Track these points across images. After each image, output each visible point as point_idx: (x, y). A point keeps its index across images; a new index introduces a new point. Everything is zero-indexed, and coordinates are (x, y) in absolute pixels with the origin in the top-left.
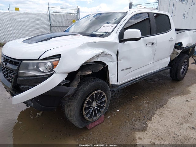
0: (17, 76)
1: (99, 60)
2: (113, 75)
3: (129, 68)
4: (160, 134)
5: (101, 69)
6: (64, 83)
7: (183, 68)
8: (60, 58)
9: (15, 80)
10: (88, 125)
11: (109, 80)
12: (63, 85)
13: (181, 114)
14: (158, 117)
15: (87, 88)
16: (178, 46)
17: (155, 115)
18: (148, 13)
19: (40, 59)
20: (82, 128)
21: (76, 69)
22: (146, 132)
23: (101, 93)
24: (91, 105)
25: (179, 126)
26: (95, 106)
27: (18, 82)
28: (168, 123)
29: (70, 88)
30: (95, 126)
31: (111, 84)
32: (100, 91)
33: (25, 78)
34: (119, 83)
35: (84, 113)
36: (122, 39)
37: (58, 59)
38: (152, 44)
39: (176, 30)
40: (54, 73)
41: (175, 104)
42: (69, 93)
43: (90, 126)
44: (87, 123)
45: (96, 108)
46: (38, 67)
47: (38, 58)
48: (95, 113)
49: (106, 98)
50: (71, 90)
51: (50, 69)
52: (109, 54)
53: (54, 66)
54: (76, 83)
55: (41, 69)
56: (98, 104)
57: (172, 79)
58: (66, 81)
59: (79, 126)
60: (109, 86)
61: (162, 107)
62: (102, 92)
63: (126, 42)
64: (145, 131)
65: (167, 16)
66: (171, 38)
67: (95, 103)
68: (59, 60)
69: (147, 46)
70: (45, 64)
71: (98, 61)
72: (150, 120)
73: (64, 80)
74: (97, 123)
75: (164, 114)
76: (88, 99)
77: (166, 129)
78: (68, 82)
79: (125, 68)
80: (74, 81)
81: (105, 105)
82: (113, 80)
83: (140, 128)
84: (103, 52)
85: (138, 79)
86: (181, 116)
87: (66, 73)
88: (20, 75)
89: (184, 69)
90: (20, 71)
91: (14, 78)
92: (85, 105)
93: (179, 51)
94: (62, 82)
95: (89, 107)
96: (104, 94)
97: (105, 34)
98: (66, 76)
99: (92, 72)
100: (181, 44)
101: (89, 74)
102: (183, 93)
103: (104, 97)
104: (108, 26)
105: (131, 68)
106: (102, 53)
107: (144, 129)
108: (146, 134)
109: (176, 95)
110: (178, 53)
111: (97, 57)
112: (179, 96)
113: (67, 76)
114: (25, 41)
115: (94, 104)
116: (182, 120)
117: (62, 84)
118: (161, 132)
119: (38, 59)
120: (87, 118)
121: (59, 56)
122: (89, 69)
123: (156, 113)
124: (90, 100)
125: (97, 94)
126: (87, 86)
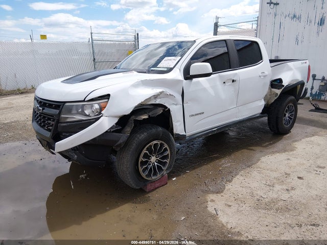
0: (58, 122)
1: (158, 101)
2: (178, 121)
3: (200, 114)
4: (240, 196)
5: (161, 112)
6: (115, 129)
7: (287, 115)
8: (109, 99)
9: (56, 127)
10: (146, 185)
11: (172, 129)
12: (113, 132)
13: (275, 175)
14: (242, 178)
15: (142, 136)
16: (276, 83)
17: (238, 176)
18: (225, 41)
19: (86, 100)
20: (137, 189)
21: (128, 112)
22: (222, 194)
23: (162, 145)
24: (149, 159)
25: (268, 188)
26: (154, 161)
27: (59, 130)
28: (254, 185)
29: (122, 136)
30: (156, 189)
31: (176, 134)
32: (161, 142)
33: (68, 124)
34: (188, 134)
35: (141, 170)
36: (188, 76)
37: (106, 100)
38: (233, 81)
39: (271, 61)
40: (102, 116)
41: (269, 163)
42: (121, 141)
43: (149, 187)
44: (144, 182)
45: (156, 164)
46: (83, 111)
47: (83, 99)
48: (154, 171)
49: (168, 152)
50: (123, 138)
51: (97, 112)
52: (170, 95)
53: (102, 109)
54: (128, 130)
55: (87, 112)
56: (158, 159)
57: (273, 133)
58: (116, 127)
59: (134, 185)
60: (173, 136)
61: (249, 166)
62: (163, 142)
63: (195, 80)
64: (220, 193)
65: (256, 43)
66: (263, 73)
67: (154, 157)
68: (107, 102)
69: (226, 84)
70: (92, 106)
71: (157, 103)
72: (230, 181)
73: (114, 126)
74: (157, 185)
75: (250, 175)
76: (145, 151)
77: (249, 191)
78: (119, 128)
79: (194, 114)
80: (127, 127)
81: (168, 161)
82: (178, 128)
83: (214, 190)
84: (163, 92)
85: (215, 129)
86: (273, 177)
87: (116, 117)
88: (62, 120)
89: (289, 117)
90: (62, 116)
91: (54, 126)
92: (141, 159)
93: (279, 92)
94: (111, 128)
95: (147, 162)
96: (166, 146)
97: (166, 69)
98: (116, 120)
99: (149, 116)
100: (280, 80)
101: (144, 119)
102: (284, 150)
103: (166, 150)
104: (170, 60)
105: (203, 113)
106: (161, 93)
107: (219, 191)
108: (222, 196)
109: (273, 153)
110: (277, 94)
111: (155, 98)
112: (278, 154)
113: (118, 121)
114: (65, 81)
115: (153, 159)
116: (275, 181)
117: (112, 130)
118: (242, 195)
119: (84, 101)
120: (144, 175)
121: (107, 96)
122: (146, 113)
123: (240, 173)
124: (147, 152)
125: (156, 145)
126: (143, 134)
